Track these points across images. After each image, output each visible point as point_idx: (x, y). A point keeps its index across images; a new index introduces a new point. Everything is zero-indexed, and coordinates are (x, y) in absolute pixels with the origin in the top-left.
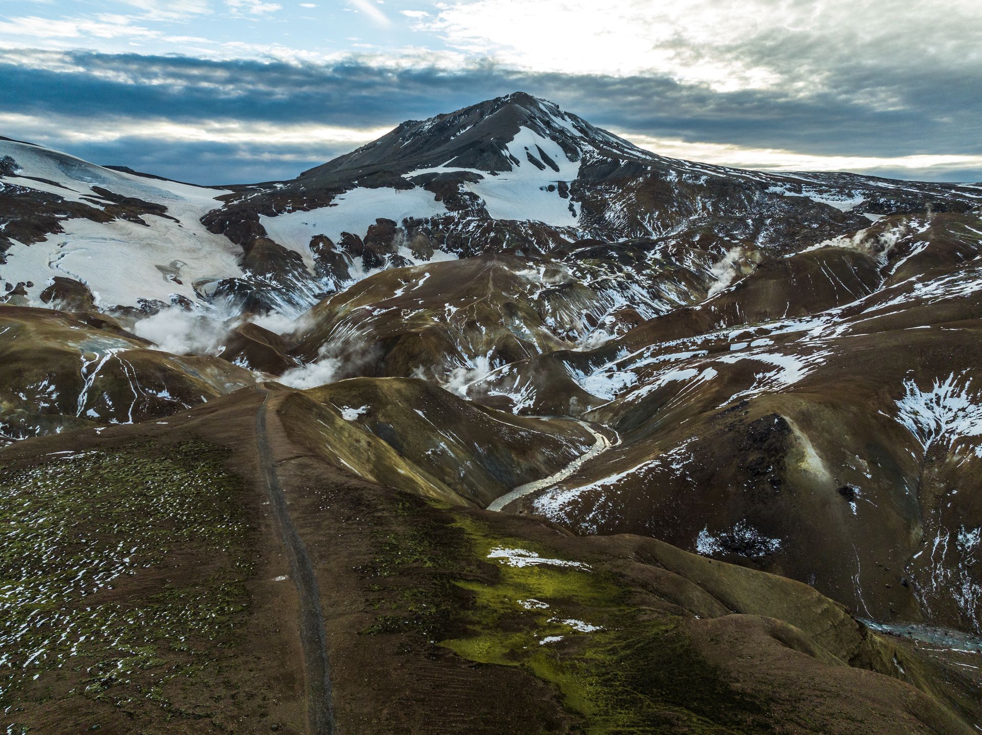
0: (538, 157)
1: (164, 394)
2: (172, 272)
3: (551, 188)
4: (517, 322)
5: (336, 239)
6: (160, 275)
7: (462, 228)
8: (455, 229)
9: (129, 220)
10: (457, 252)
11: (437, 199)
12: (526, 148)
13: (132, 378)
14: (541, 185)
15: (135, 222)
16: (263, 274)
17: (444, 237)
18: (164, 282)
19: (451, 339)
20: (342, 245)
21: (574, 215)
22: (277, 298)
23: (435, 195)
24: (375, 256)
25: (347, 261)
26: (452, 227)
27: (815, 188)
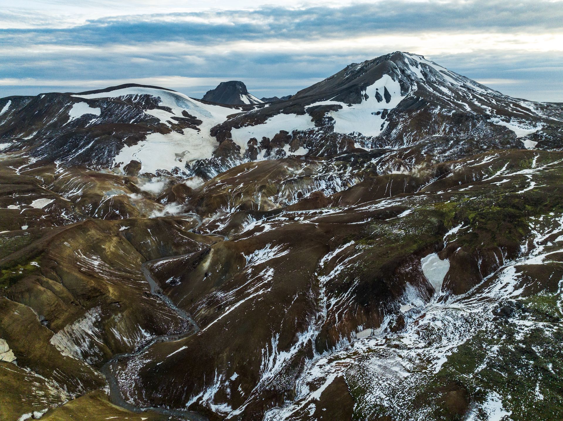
0: (382, 94)
1: (118, 212)
2: (180, 156)
3: (378, 113)
4: (260, 194)
5: (260, 140)
6: (175, 157)
7: (315, 137)
8: (312, 137)
9: (177, 132)
10: (309, 148)
11: (312, 121)
12: (377, 89)
13: (111, 206)
14: (372, 112)
15: (179, 133)
16: (218, 157)
17: (306, 141)
18: (174, 161)
19: (227, 200)
20: (260, 143)
21: (381, 130)
22: (213, 169)
23: (312, 118)
25: (258, 151)
27: (519, 119)
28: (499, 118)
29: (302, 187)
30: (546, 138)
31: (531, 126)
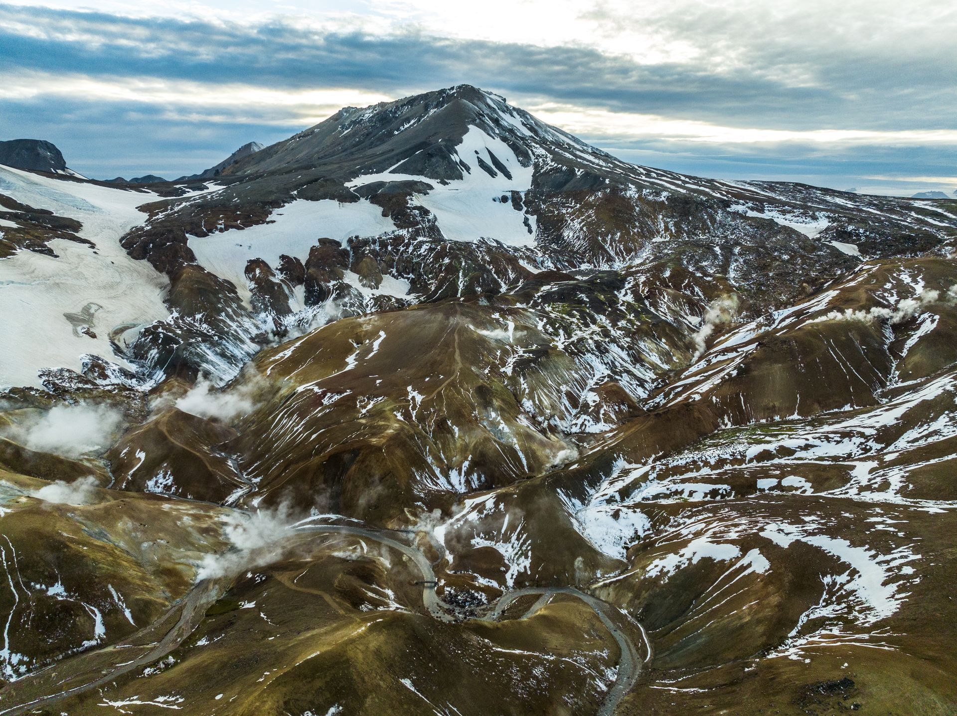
0: (488, 161)
1: (57, 590)
2: (84, 321)
3: (504, 199)
4: (493, 415)
5: (275, 263)
6: (69, 327)
7: (414, 251)
8: (405, 251)
9: (34, 251)
10: (408, 279)
11: (384, 215)
12: (476, 152)
13: (12, 570)
14: (494, 196)
15: (41, 252)
16: (192, 314)
17: (394, 261)
18: (74, 338)
19: (419, 447)
20: (281, 270)
21: (530, 231)
22: (208, 351)
23: (381, 209)
24: (319, 285)
25: (287, 291)
26: (402, 249)
27: (778, 207)
28: (743, 205)
29: (562, 377)
30: (866, 236)
31: (809, 219)
